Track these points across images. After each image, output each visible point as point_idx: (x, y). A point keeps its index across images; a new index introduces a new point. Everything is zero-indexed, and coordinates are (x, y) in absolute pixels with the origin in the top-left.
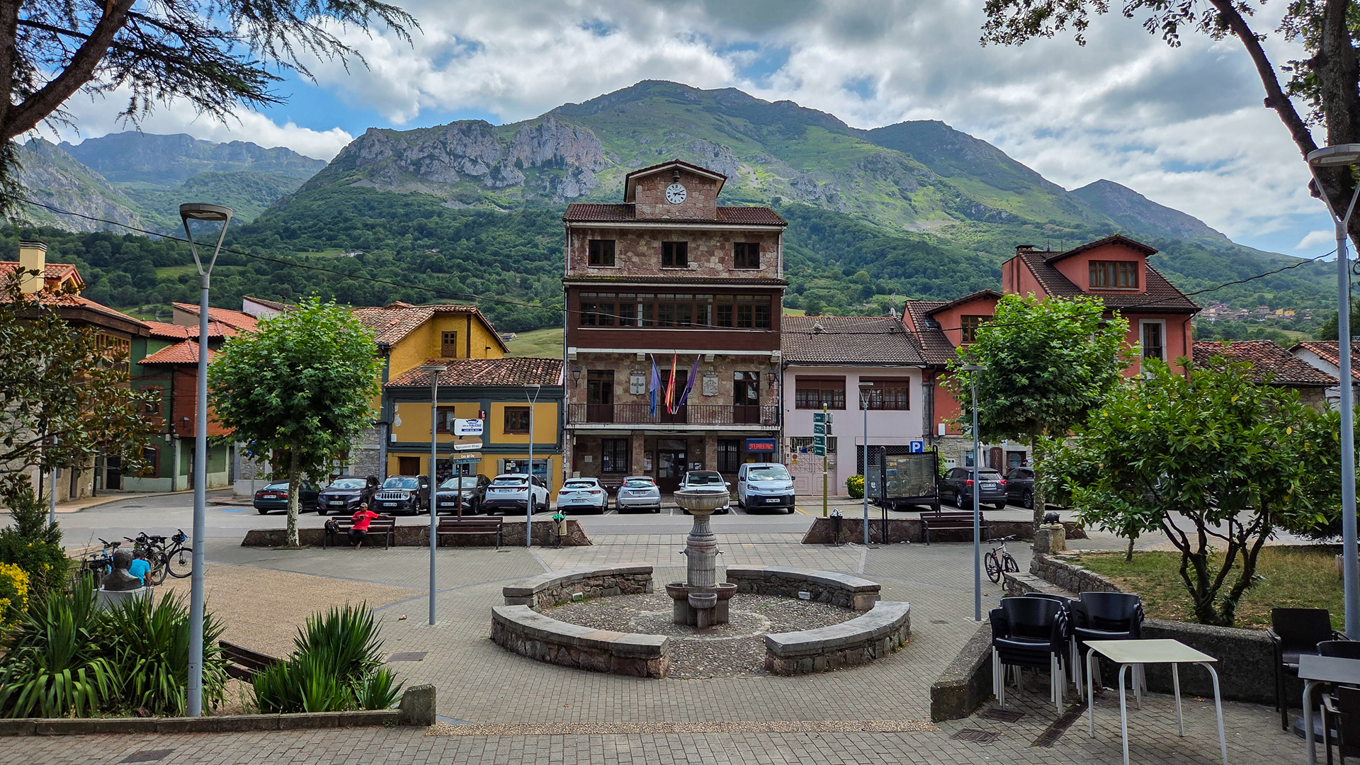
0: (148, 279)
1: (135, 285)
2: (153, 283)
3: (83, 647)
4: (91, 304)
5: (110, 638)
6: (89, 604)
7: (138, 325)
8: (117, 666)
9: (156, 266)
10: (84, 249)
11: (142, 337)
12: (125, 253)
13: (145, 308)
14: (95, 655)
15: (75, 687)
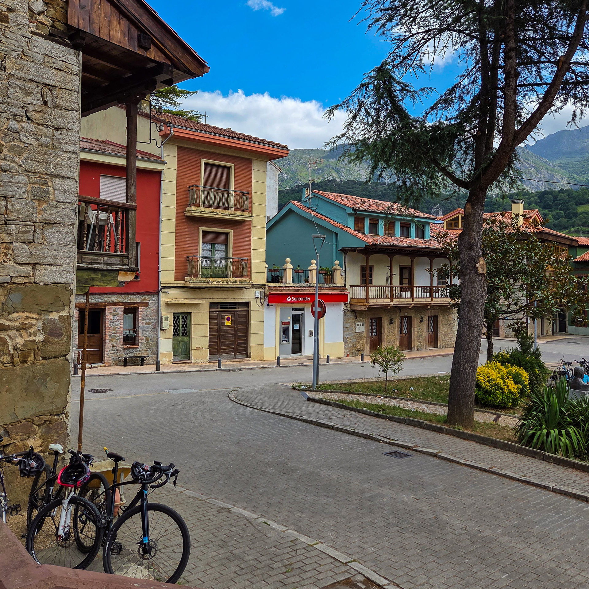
0: (573, 213)
1: (566, 217)
2: (576, 215)
3: (563, 418)
4: (547, 230)
5: (577, 416)
6: (565, 395)
7: (572, 240)
8: (581, 433)
9: (577, 205)
10: (539, 200)
11: (574, 247)
12: (560, 200)
13: (572, 229)
14: (570, 424)
15: (560, 440)
